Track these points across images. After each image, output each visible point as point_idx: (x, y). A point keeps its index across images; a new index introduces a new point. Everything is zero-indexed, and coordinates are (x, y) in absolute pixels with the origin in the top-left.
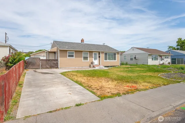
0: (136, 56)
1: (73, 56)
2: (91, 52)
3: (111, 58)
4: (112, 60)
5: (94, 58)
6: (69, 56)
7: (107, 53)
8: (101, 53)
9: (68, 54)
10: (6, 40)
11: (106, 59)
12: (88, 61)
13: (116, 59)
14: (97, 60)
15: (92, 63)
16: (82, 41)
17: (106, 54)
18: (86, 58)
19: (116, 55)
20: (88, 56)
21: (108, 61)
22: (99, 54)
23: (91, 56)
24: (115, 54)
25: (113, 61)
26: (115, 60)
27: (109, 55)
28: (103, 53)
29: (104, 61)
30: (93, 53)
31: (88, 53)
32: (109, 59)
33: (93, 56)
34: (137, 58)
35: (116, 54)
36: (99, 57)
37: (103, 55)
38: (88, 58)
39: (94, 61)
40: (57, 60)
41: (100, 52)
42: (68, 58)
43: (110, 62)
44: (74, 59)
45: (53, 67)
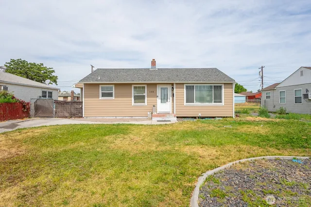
1: (110, 95)
2: (152, 85)
4: (210, 101)
5: (160, 97)
6: (104, 95)
9: (101, 92)
11: (190, 100)
14: (169, 103)
17: (190, 88)
18: (139, 98)
19: (223, 89)
20: (146, 94)
21: (196, 104)
22: (172, 88)
23: (152, 94)
24: (218, 88)
25: (213, 104)
27: (199, 91)
29: (185, 104)
30: (159, 88)
32: (201, 100)
33: (159, 95)
34: (309, 95)
35: (223, 86)
37: (180, 90)
38: (146, 98)
39: (159, 104)
40: (81, 103)
42: (100, 98)
43: (202, 106)
44: (114, 100)
45: (74, 115)
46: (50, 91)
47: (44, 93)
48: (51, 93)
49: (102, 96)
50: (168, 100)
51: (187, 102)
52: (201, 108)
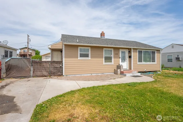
0: (178, 56)
1: (87, 56)
2: (117, 49)
3: (148, 59)
4: (150, 61)
5: (121, 58)
6: (82, 56)
7: (143, 50)
8: (132, 50)
9: (79, 53)
10: (28, 42)
11: (140, 61)
12: (113, 63)
13: (155, 60)
14: (126, 62)
15: (119, 67)
16: (102, 34)
17: (140, 52)
18: (108, 59)
19: (156, 54)
20: (112, 56)
21: (143, 63)
22: (130, 52)
23: (117, 55)
24: (154, 53)
25: (151, 63)
26: (154, 62)
27: (145, 54)
28: (135, 51)
29: (138, 63)
30: (121, 51)
31: (111, 51)
32: (145, 61)
33: (120, 56)
34: (180, 58)
35: (156, 52)
36: (130, 57)
37: (135, 53)
38: (113, 59)
39: (121, 63)
40: (61, 62)
41: (130, 49)
42: (79, 59)
43: (146, 65)
44: (89, 60)
45: (54, 73)
46: (11, 50)
47: (6, 52)
48: (11, 52)
49: (80, 57)
50: (126, 60)
51: (138, 62)
52: (146, 66)
